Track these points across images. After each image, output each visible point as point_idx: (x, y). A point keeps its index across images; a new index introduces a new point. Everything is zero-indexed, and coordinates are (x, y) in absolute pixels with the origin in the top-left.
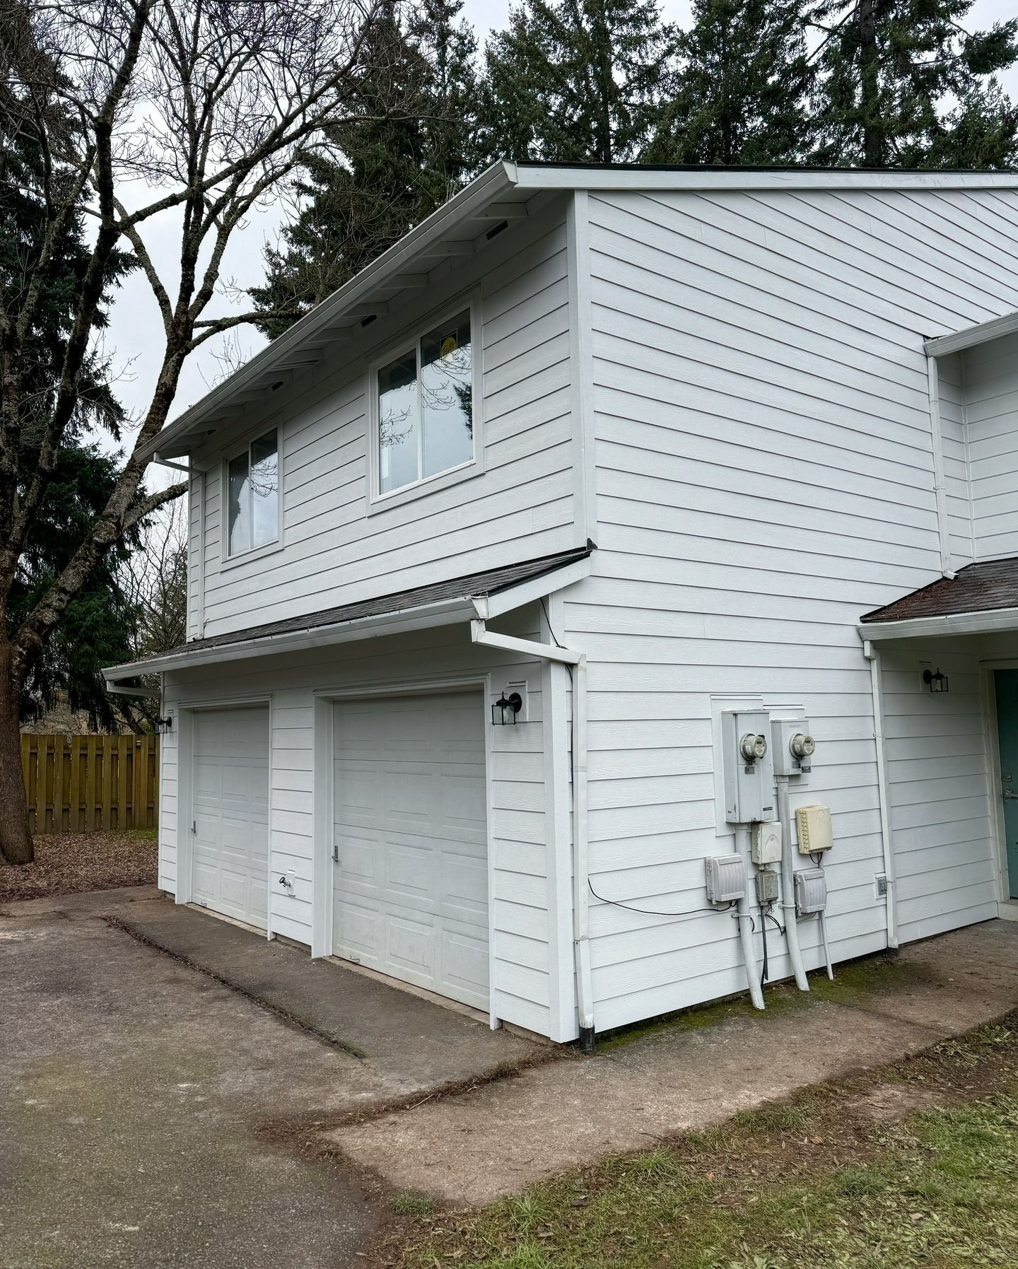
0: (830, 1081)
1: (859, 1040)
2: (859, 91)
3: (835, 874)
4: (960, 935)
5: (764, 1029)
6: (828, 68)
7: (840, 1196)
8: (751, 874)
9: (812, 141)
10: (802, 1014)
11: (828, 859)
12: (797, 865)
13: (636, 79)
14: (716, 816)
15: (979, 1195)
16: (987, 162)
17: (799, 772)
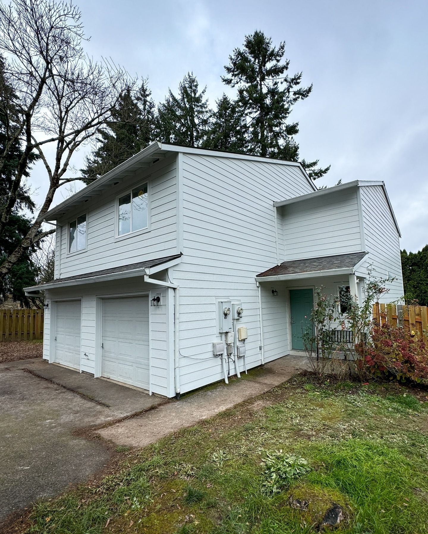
0: (244, 402)
1: (252, 390)
2: (260, 135)
3: (248, 345)
4: (280, 359)
5: (228, 389)
6: (252, 127)
7: (244, 431)
8: (226, 347)
9: (248, 146)
10: (238, 384)
11: (246, 341)
12: (238, 344)
13: (201, 122)
14: (216, 331)
15: (278, 426)
16: (291, 158)
17: (239, 318)
